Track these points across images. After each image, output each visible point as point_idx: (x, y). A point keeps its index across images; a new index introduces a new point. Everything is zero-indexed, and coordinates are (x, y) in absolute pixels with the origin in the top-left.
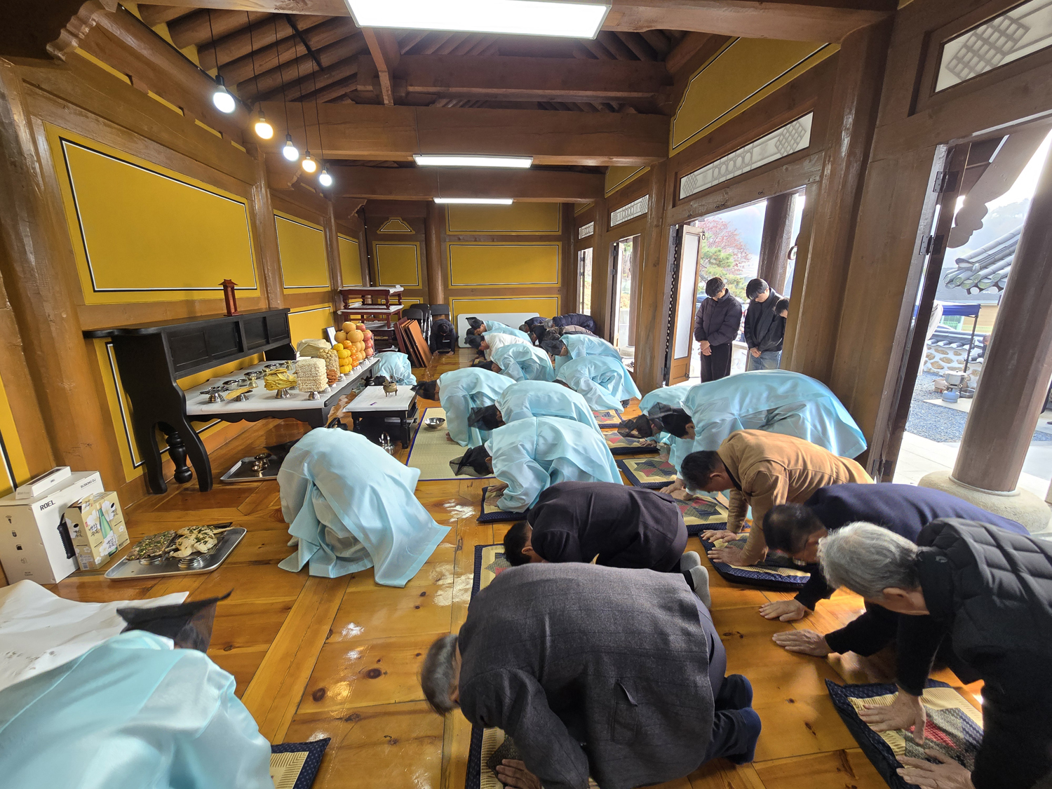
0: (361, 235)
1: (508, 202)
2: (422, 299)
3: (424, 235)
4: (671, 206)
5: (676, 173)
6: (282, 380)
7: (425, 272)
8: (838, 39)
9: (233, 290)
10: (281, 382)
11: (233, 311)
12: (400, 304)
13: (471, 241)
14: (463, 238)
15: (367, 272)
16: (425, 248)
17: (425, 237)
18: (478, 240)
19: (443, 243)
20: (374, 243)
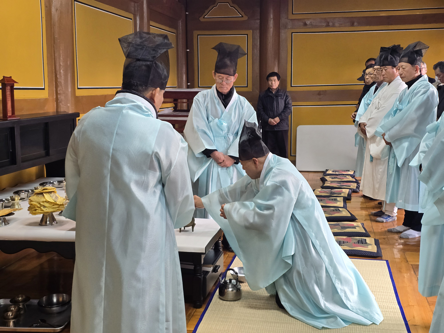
0: (180, 24)
3: (258, 21)
6: (48, 202)
7: (257, 70)
9: (12, 89)
10: (46, 204)
11: (9, 114)
13: (321, 27)
14: (308, 22)
15: (184, 70)
16: (258, 37)
17: (259, 24)
18: (331, 24)
19: (283, 31)
20: (196, 33)
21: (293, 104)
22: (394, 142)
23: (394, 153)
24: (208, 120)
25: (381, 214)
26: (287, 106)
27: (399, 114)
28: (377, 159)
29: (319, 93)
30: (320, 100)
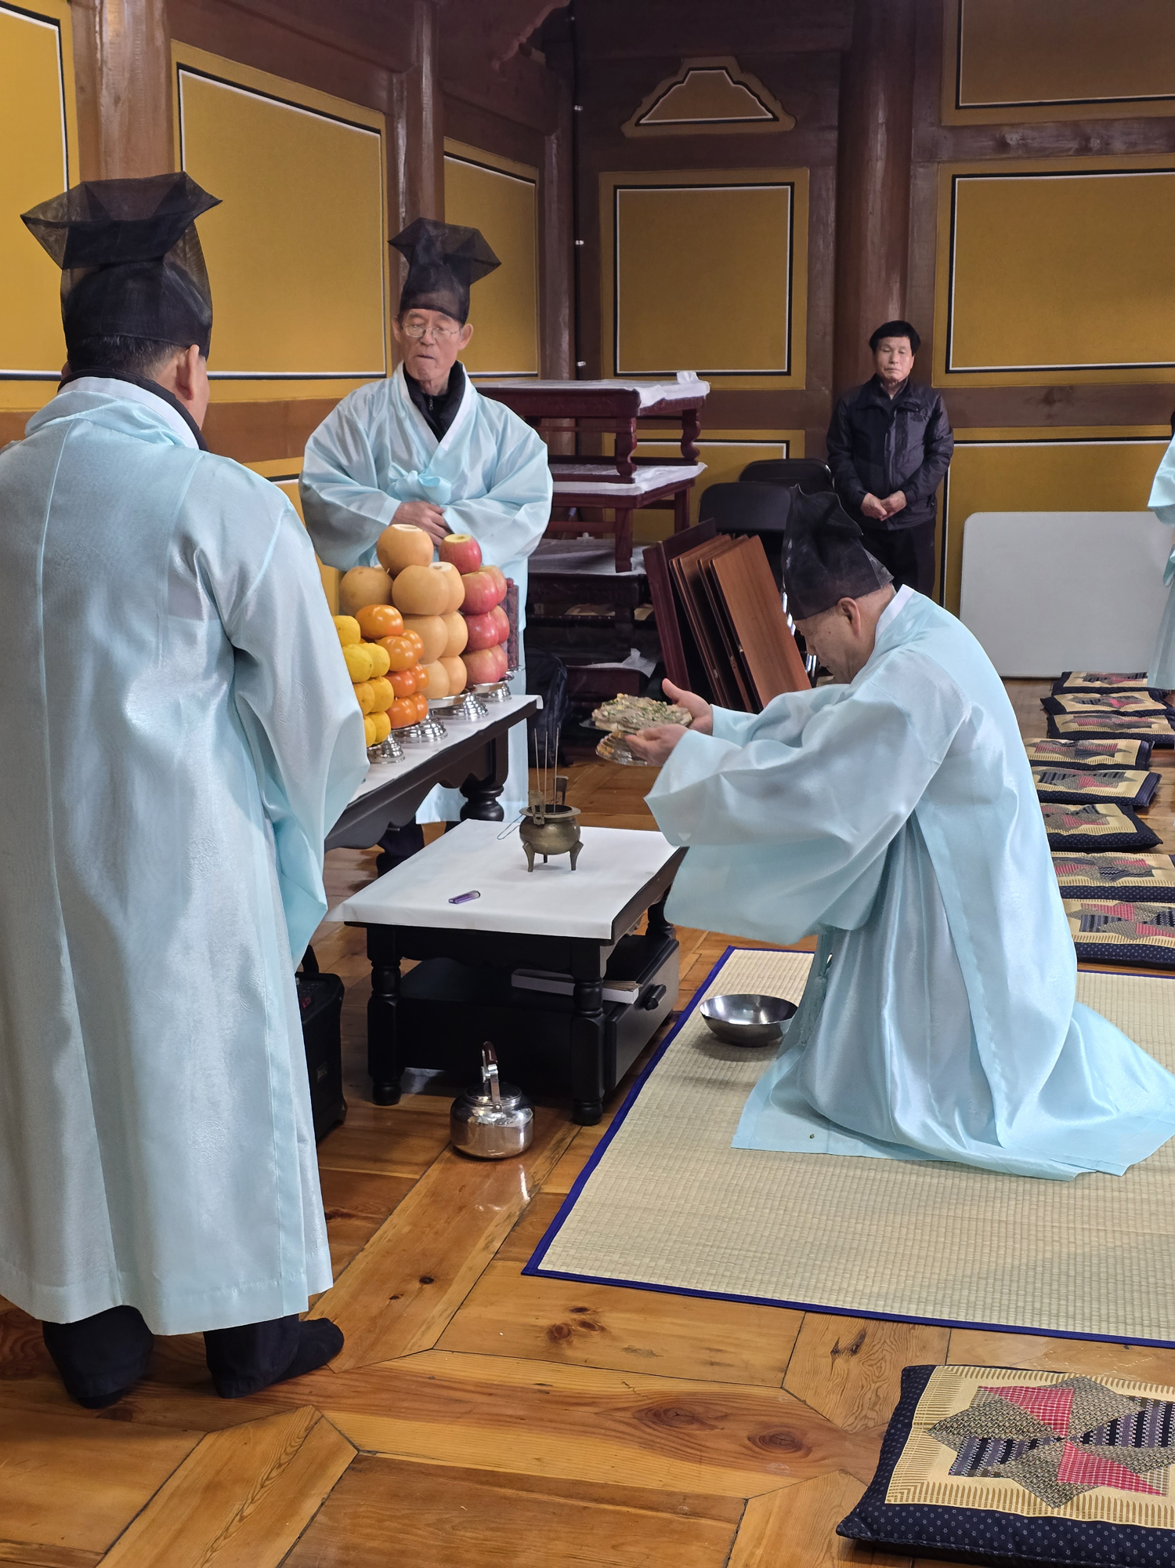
0: (553, 146)
2: (797, 436)
3: (833, 136)
7: (826, 314)
12: (689, 459)
13: (1061, 153)
14: (1013, 138)
15: (565, 313)
16: (832, 194)
17: (836, 145)
18: (1095, 143)
19: (921, 170)
26: (932, 446)
29: (1050, 396)
30: (1051, 421)
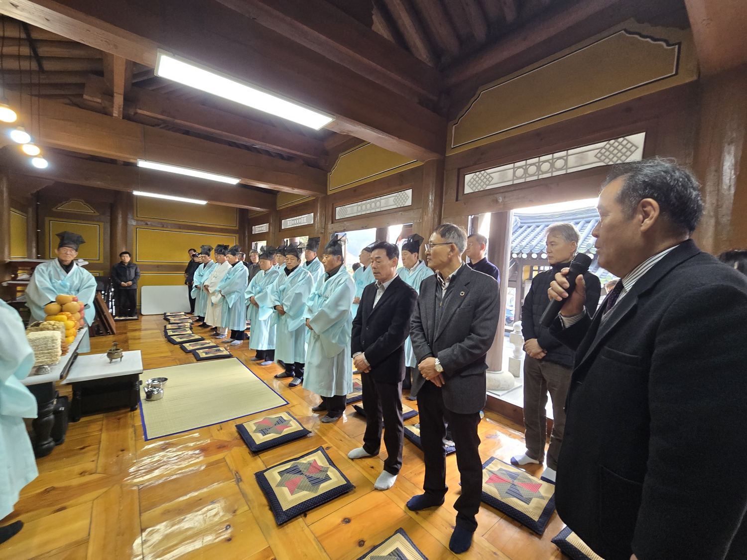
1: (203, 203)
2: (101, 272)
3: (109, 217)
4: (330, 222)
5: (333, 204)
7: (108, 249)
8: (424, 161)
13: (159, 227)
14: (149, 223)
15: (34, 244)
16: (109, 228)
17: (110, 219)
18: (165, 226)
20: (47, 219)
21: (141, 272)
22: (226, 295)
23: (226, 301)
24: (51, 281)
25: (218, 334)
26: (136, 274)
27: (228, 281)
28: (216, 305)
29: (158, 266)
30: (158, 271)
